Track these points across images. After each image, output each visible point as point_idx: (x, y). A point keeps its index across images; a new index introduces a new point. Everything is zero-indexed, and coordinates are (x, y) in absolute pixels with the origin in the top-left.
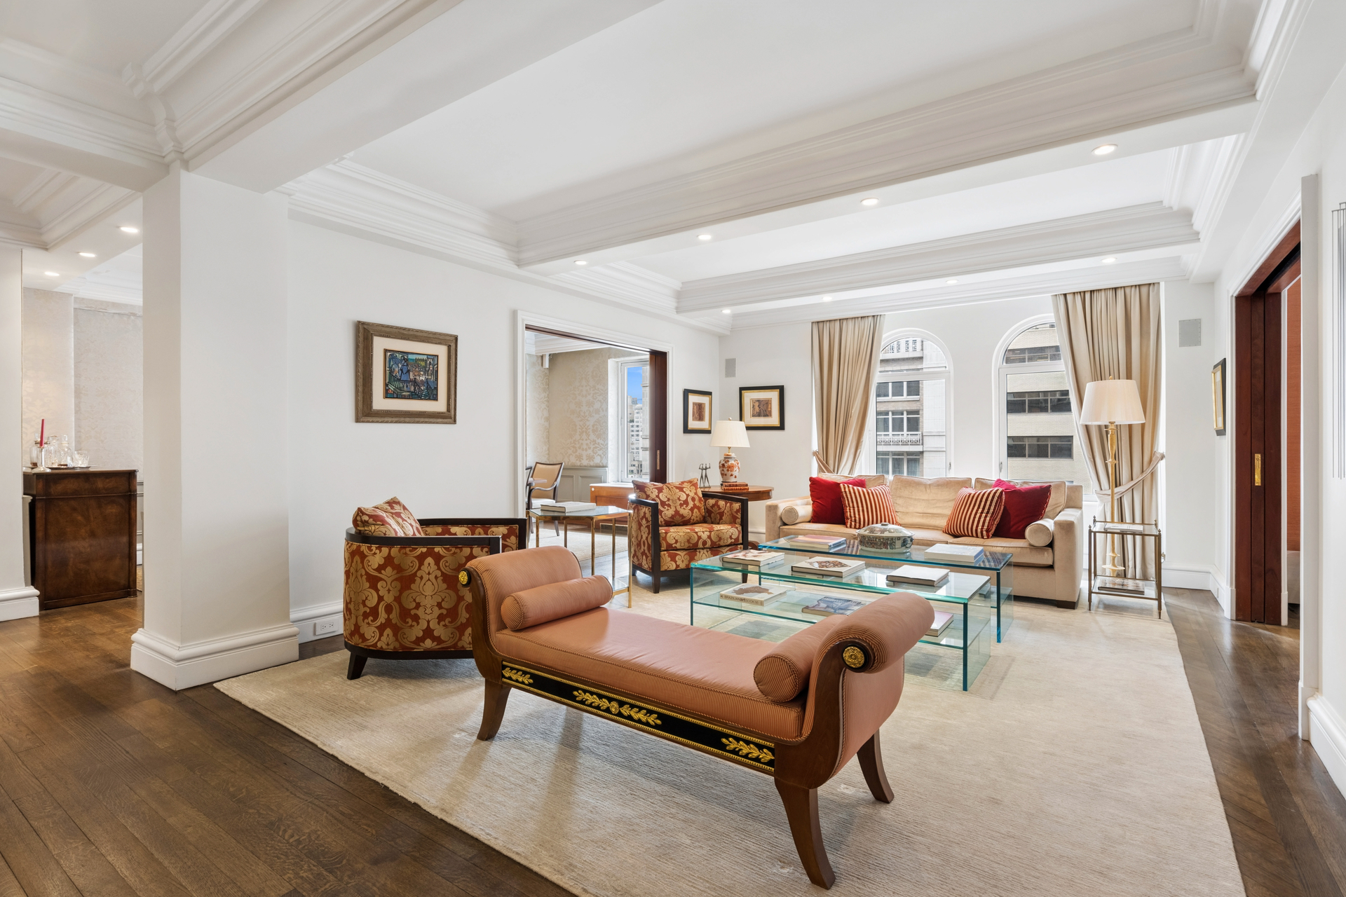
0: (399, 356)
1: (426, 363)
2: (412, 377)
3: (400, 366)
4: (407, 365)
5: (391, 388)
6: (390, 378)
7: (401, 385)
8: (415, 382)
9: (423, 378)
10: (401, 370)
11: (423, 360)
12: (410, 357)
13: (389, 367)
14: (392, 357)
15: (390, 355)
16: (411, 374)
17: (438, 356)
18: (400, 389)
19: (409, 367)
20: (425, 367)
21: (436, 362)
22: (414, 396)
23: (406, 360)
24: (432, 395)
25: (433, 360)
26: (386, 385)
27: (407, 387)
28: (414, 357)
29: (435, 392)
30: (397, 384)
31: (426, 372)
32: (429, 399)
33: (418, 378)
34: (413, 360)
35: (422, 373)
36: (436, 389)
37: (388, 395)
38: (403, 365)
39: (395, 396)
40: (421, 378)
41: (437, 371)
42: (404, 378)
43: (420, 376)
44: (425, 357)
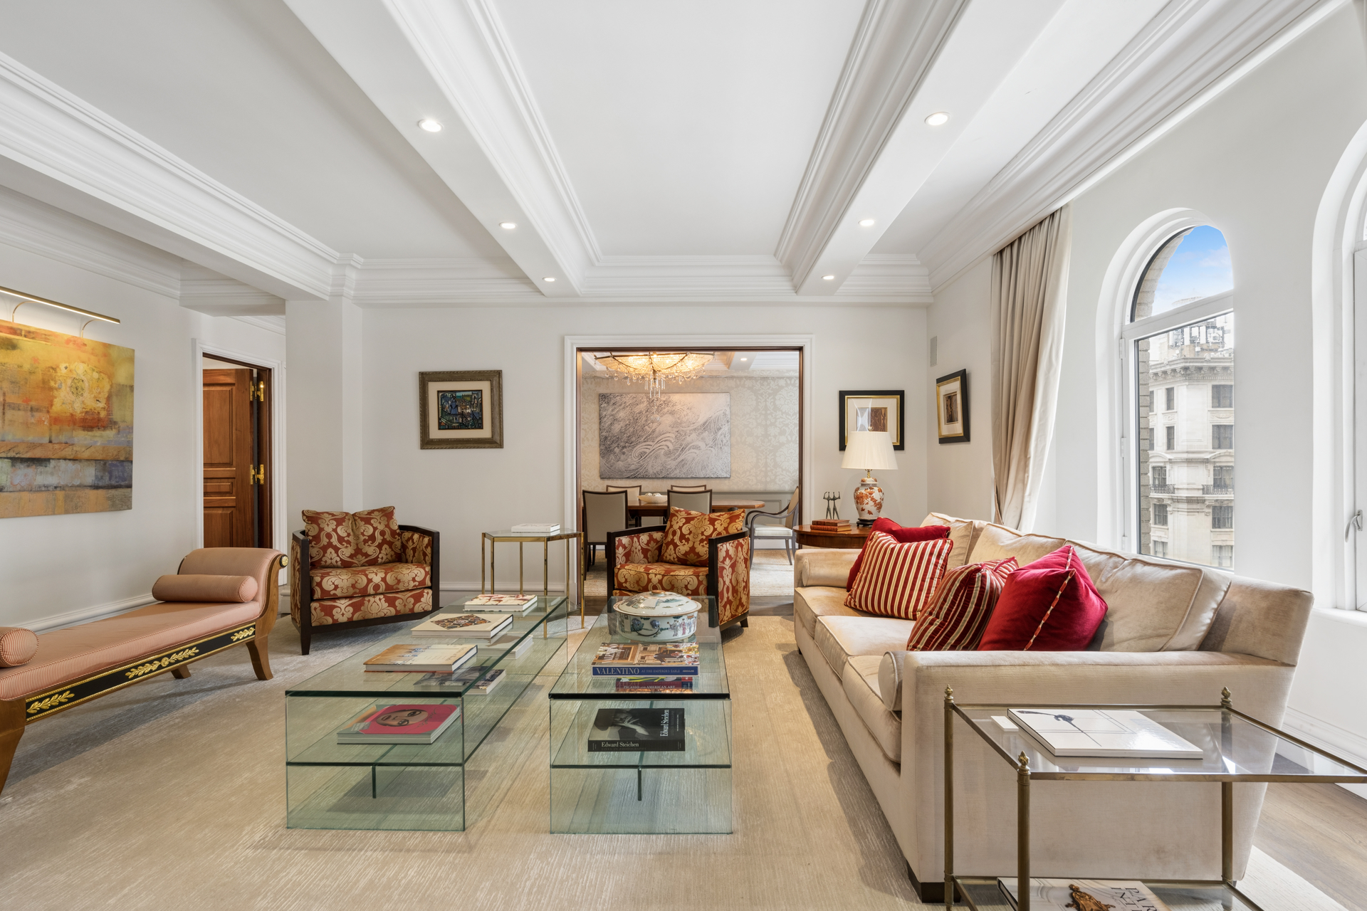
0: (449, 395)
1: (471, 398)
2: (459, 411)
3: (450, 402)
4: (456, 401)
5: (444, 421)
6: (442, 413)
7: (451, 418)
8: (462, 415)
9: (469, 411)
10: (451, 406)
11: (468, 396)
12: (458, 394)
13: (441, 405)
14: (443, 397)
15: (442, 395)
16: (459, 408)
17: (481, 391)
18: (450, 421)
19: (457, 403)
20: (471, 401)
21: (480, 396)
22: (462, 426)
23: (454, 398)
24: (478, 424)
25: (477, 394)
26: (439, 419)
27: (456, 419)
28: (460, 394)
29: (480, 422)
30: (447, 417)
31: (471, 405)
32: (475, 428)
33: (464, 411)
34: (460, 396)
35: (468, 406)
36: (481, 419)
37: (441, 427)
38: (452, 402)
39: (447, 427)
40: (468, 411)
41: (481, 404)
42: (453, 412)
43: (466, 409)
44: (470, 393)
